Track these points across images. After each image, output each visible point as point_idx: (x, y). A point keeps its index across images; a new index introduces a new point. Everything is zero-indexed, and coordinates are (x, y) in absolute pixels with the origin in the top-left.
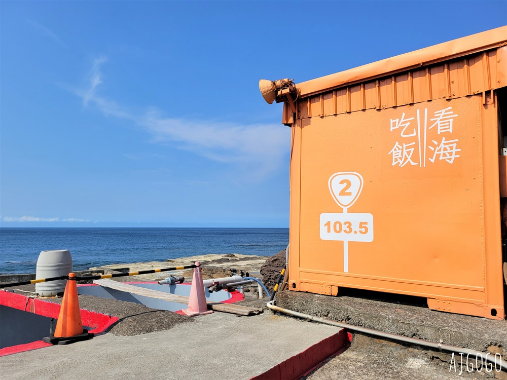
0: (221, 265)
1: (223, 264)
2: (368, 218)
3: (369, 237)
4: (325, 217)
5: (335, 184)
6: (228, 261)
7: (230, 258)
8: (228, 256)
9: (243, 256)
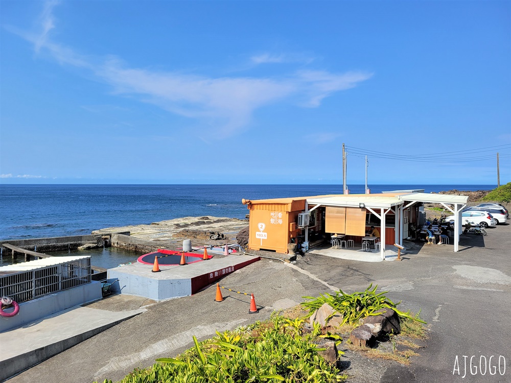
0: (199, 227)
1: (200, 226)
2: (266, 234)
3: (266, 238)
4: (257, 233)
5: (260, 225)
6: (204, 223)
7: (205, 221)
8: (203, 218)
9: (216, 219)
